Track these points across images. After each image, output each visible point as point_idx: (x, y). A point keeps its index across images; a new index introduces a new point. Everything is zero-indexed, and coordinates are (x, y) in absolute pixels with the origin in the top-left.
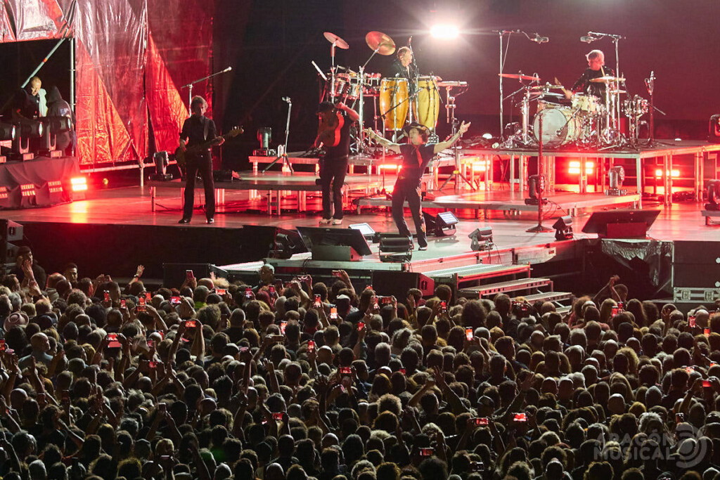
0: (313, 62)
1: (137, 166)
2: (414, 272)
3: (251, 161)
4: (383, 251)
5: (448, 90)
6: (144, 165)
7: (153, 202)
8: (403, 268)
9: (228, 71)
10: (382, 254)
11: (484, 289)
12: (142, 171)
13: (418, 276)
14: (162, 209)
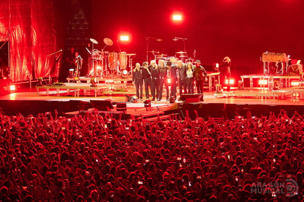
0: (86, 48)
1: (29, 82)
2: (128, 114)
3: (67, 80)
4: (118, 108)
5: (130, 56)
6: (31, 82)
7: (37, 93)
8: (124, 112)
9: (61, 51)
10: (117, 108)
11: (150, 119)
12: (31, 84)
13: (130, 115)
14: (40, 95)
